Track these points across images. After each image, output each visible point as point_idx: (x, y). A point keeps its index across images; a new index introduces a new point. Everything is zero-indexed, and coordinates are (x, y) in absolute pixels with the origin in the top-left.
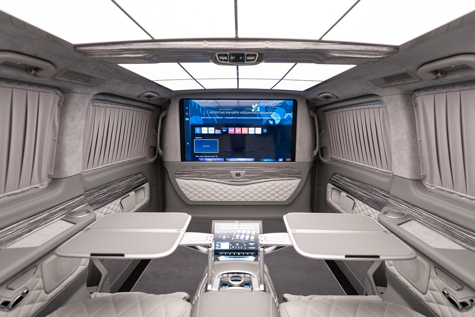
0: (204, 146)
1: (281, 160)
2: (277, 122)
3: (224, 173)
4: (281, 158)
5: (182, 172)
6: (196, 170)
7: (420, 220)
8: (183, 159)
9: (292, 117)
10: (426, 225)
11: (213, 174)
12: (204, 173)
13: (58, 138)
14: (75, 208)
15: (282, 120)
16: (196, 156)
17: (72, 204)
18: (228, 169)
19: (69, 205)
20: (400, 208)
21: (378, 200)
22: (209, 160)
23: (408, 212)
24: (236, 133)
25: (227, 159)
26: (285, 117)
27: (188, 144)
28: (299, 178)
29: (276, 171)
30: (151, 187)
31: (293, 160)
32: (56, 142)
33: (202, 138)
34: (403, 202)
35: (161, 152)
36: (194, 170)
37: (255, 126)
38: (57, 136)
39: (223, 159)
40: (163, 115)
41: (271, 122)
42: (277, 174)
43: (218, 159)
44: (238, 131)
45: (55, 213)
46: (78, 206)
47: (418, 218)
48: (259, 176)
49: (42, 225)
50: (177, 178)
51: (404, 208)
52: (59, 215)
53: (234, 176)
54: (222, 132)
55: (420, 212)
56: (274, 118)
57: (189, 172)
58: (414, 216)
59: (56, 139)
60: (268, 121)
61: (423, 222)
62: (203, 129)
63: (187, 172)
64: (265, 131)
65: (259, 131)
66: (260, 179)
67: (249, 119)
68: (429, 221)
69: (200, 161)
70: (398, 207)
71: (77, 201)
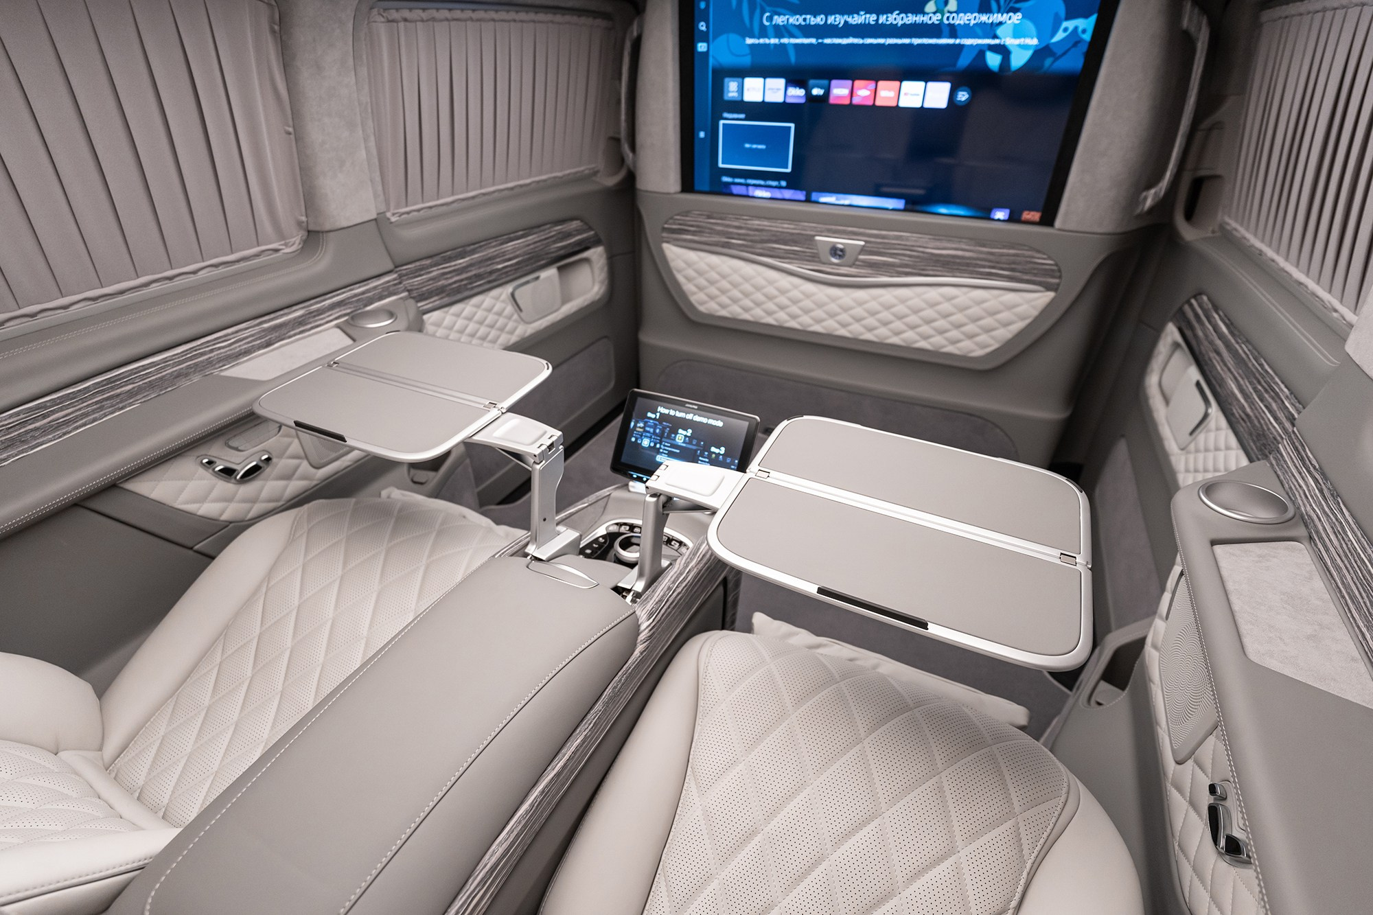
0: (747, 146)
1: (1000, 215)
2: (1018, 60)
3: (795, 243)
4: (1001, 206)
5: (680, 224)
6: (718, 224)
7: (1327, 550)
8: (688, 185)
9: (1087, 37)
10: (1335, 574)
11: (762, 241)
12: (739, 234)
13: (294, 127)
14: (371, 304)
15: (1042, 53)
16: (726, 179)
17: (363, 293)
18: (807, 228)
19: (356, 295)
20: (1296, 483)
21: (1269, 429)
22: (760, 193)
23: (1309, 508)
24: (856, 101)
25: (814, 196)
26: (1060, 36)
27: (702, 135)
28: (1048, 287)
29: (967, 254)
30: (611, 259)
31: (1048, 219)
32: (292, 136)
33: (742, 116)
34: (1314, 468)
37: (926, 74)
38: (291, 123)
39: (801, 195)
40: (632, 32)
41: (993, 60)
42: (968, 265)
43: (788, 194)
44: (863, 92)
45: (320, 312)
46: (381, 298)
47: (1324, 541)
48: (906, 266)
49: (295, 335)
50: (668, 242)
51: (1308, 487)
52: (331, 315)
53: (825, 254)
54: (808, 94)
55: (1341, 523)
56: (1009, 42)
57: (698, 226)
58: (1320, 528)
59: (291, 130)
60: (981, 52)
61: (1333, 560)
62: (749, 82)
63: (692, 226)
64: (963, 96)
65: (936, 95)
66: (907, 274)
67: (911, 45)
68: (1348, 566)
69: (731, 194)
70: (1293, 480)
71: (375, 288)
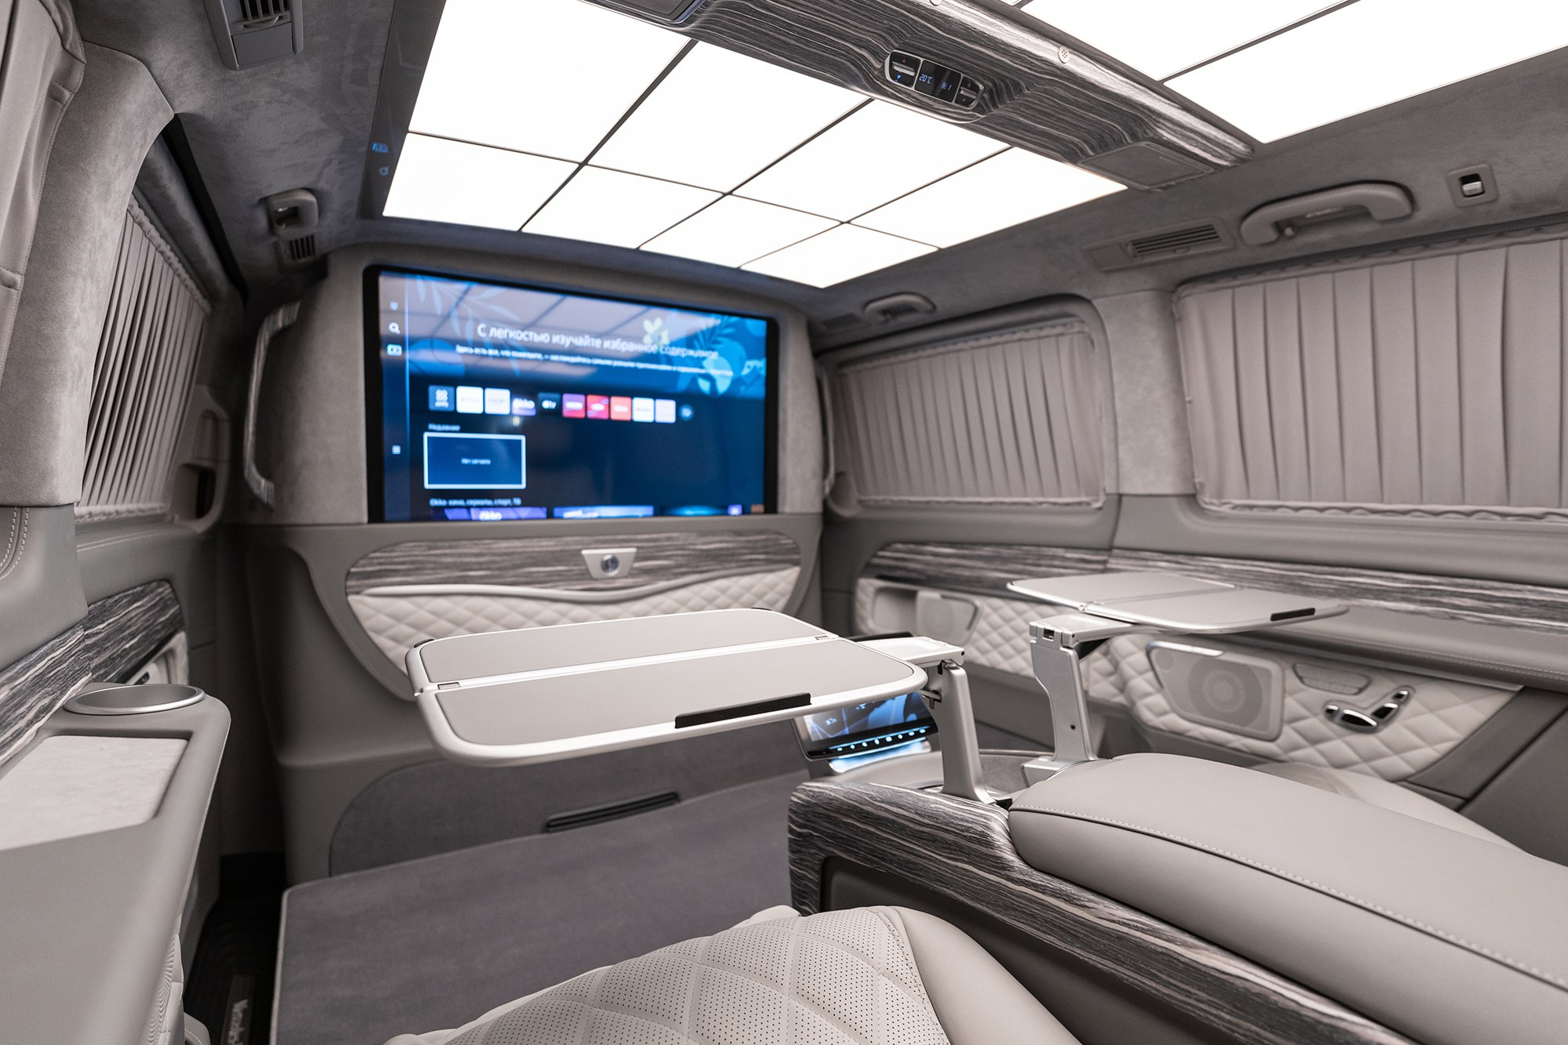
0: (465, 461)
1: (735, 510)
2: (723, 387)
3: (559, 562)
4: (734, 503)
5: (380, 564)
6: (445, 555)
8: (376, 514)
9: (763, 372)
11: (515, 567)
12: (480, 563)
13: (27, 275)
15: (737, 382)
16: (434, 502)
18: (569, 543)
22: (485, 515)
24: (591, 414)
25: (557, 511)
26: (746, 371)
27: (396, 450)
28: (795, 563)
29: (731, 545)
30: (192, 649)
31: (771, 506)
32: (15, 295)
33: (457, 428)
35: (261, 486)
36: (435, 555)
37: (655, 394)
38: (23, 265)
39: (541, 512)
40: (275, 322)
41: (704, 386)
42: (733, 555)
43: (525, 512)
44: (597, 407)
48: (681, 566)
50: (358, 593)
53: (596, 570)
54: (538, 406)
56: (713, 372)
57: (413, 562)
59: (19, 279)
60: (694, 378)
62: (462, 391)
63: (403, 563)
64: (687, 413)
65: (664, 411)
66: (683, 574)
67: (635, 369)
69: (445, 519)
